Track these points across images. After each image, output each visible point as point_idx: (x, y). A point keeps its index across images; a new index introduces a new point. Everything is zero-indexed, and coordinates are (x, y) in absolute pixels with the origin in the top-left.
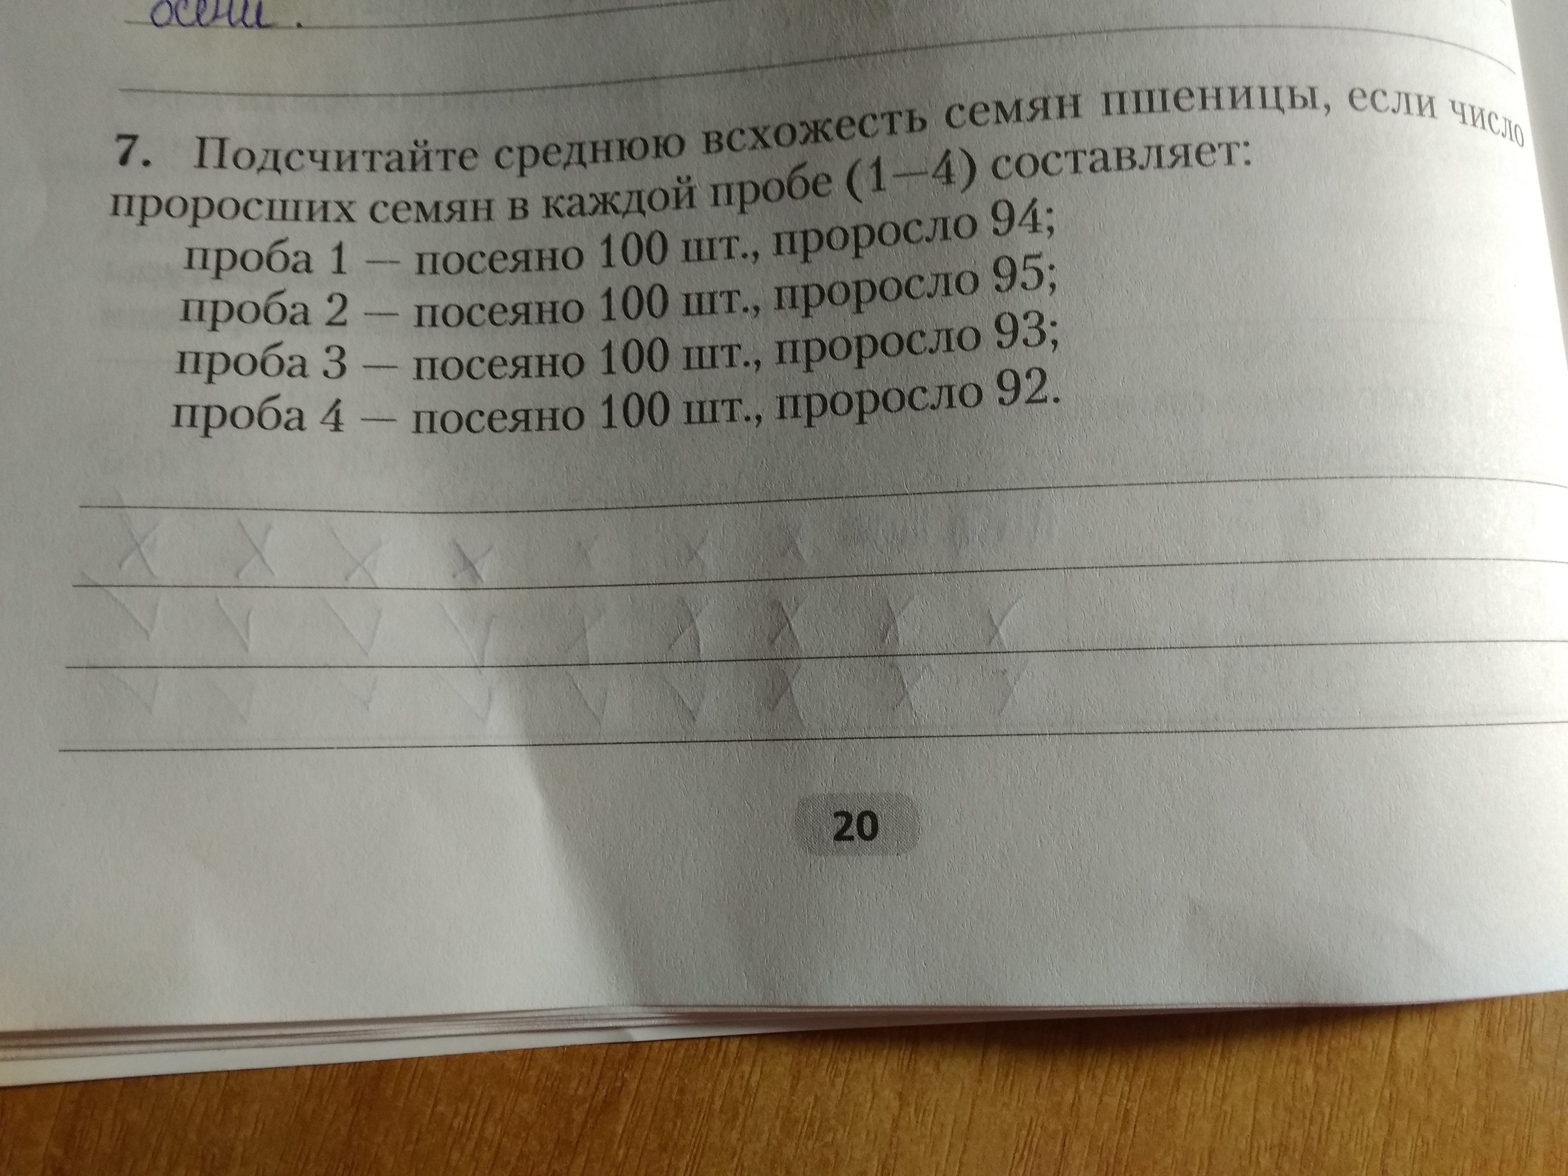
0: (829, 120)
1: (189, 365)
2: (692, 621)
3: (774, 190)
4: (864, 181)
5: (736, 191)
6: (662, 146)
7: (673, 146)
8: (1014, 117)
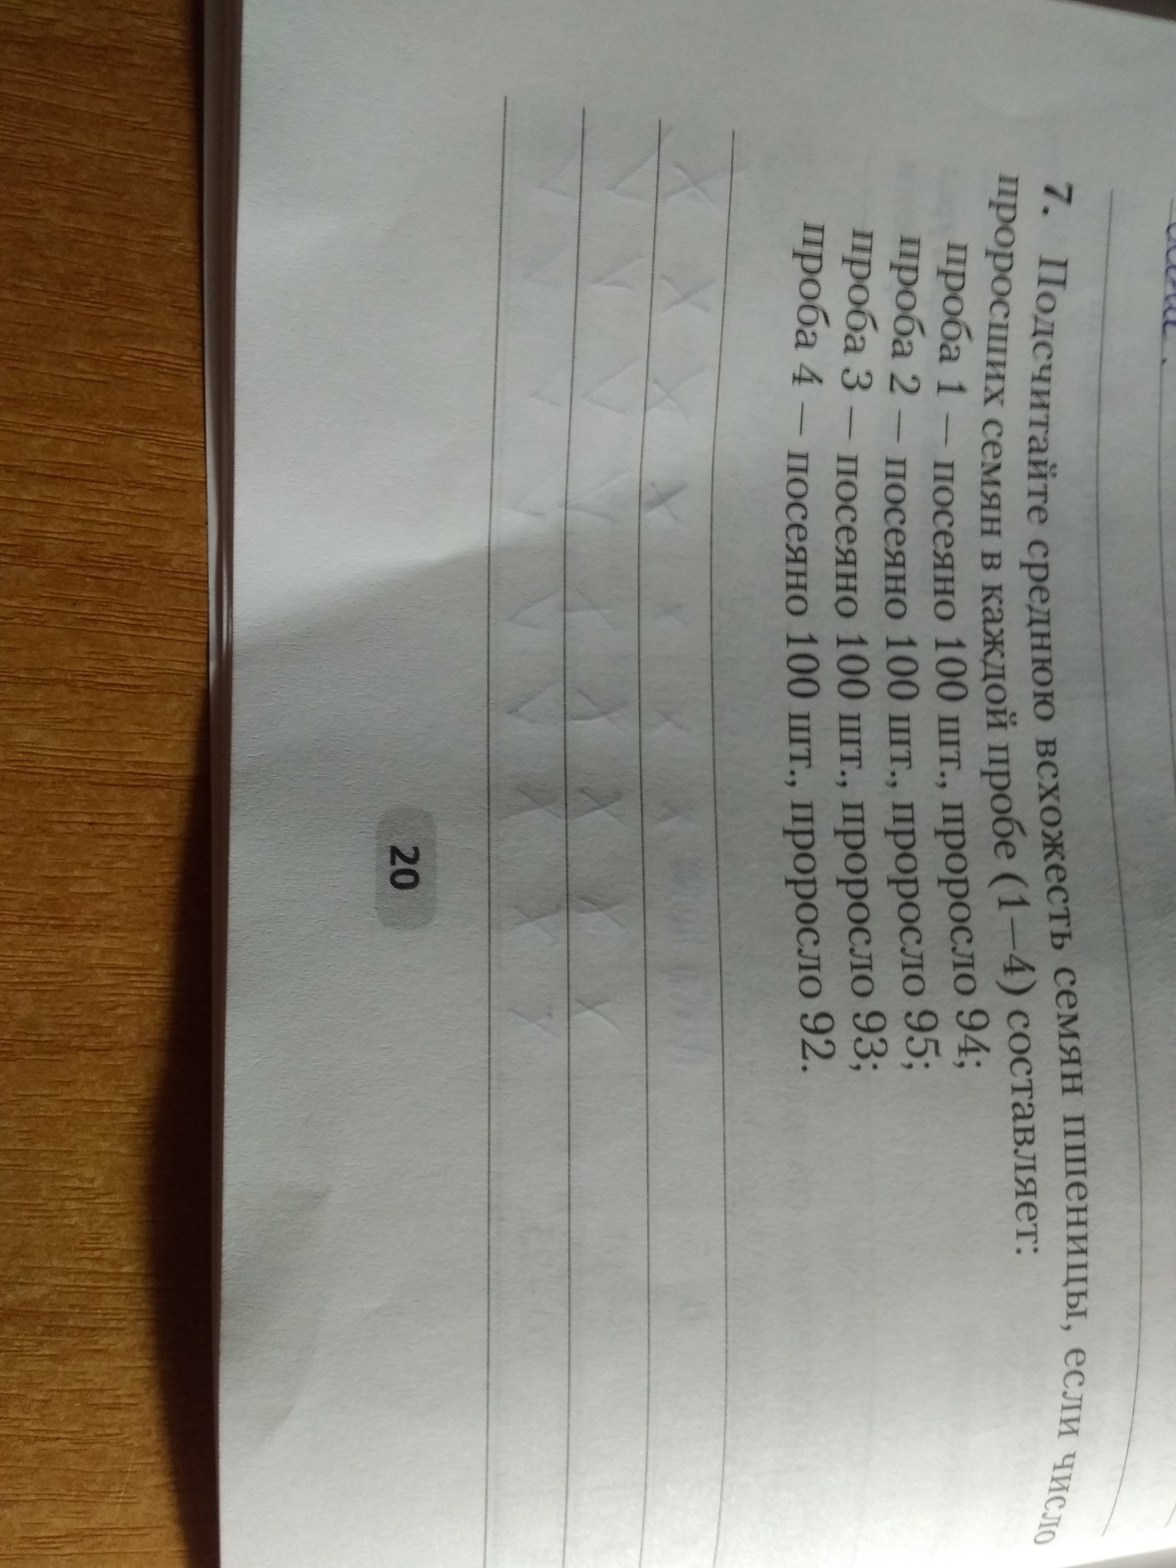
0: (1063, 858)
1: (859, 241)
2: (604, 714)
3: (1001, 804)
4: (1009, 891)
5: (1002, 768)
6: (1044, 699)
7: (1044, 710)
8: (1063, 1031)
